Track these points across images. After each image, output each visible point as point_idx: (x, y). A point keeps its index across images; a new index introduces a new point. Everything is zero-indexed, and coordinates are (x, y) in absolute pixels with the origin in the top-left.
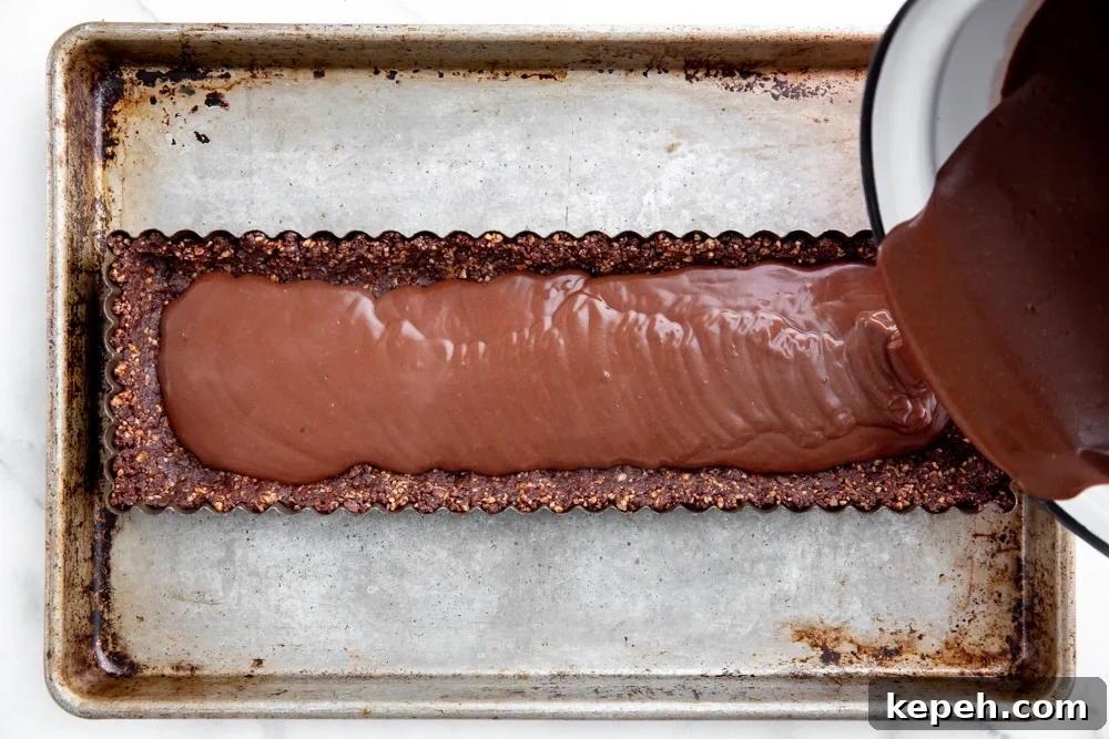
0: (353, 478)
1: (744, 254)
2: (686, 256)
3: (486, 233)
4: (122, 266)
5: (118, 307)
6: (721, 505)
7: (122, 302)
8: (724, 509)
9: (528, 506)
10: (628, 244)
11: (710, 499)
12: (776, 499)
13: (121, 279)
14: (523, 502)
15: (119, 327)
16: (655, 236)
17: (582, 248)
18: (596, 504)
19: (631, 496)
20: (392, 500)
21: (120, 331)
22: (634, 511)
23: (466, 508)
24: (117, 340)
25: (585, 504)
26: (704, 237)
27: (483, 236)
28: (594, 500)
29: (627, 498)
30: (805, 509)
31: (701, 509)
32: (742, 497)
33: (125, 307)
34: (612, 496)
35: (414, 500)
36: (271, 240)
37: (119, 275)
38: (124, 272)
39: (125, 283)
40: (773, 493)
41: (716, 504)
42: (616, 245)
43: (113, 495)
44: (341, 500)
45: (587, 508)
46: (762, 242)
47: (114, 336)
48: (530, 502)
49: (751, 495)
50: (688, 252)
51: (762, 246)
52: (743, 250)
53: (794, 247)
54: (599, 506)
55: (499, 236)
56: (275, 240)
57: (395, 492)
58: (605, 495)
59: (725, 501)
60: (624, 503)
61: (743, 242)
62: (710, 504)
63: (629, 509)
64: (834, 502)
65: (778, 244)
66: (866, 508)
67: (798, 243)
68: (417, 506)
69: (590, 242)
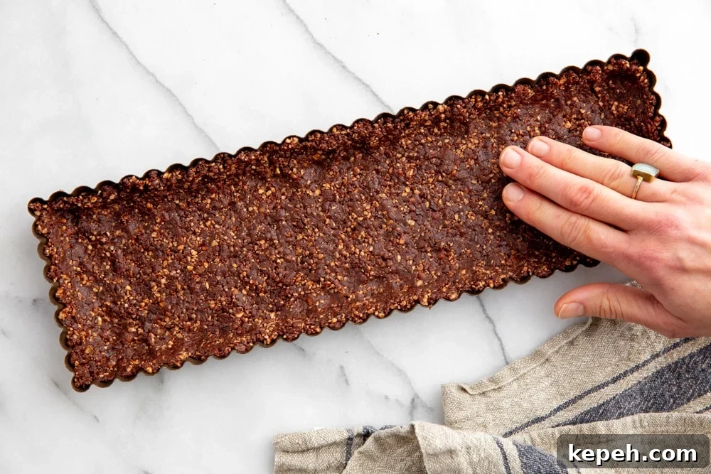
0: (237, 329)
1: (465, 110)
2: (426, 121)
3: (286, 139)
4: (43, 222)
5: (47, 251)
6: (492, 285)
7: (49, 247)
8: (495, 288)
9: (360, 318)
10: (385, 123)
11: (484, 283)
12: (528, 272)
13: (45, 231)
14: (357, 316)
15: (52, 264)
16: (402, 112)
17: (354, 133)
18: (406, 305)
19: (429, 294)
20: (267, 337)
21: (53, 267)
22: (434, 304)
23: (318, 330)
24: (52, 274)
25: (399, 308)
26: (435, 104)
27: (284, 141)
28: (404, 303)
29: (426, 296)
30: (550, 274)
31: (480, 292)
32: (504, 276)
33: (52, 250)
34: (415, 297)
35: (281, 333)
36: (140, 179)
37: (43, 229)
38: (46, 226)
39: (49, 233)
40: (525, 269)
41: (488, 286)
42: (376, 125)
43: (76, 380)
44: (232, 345)
45: (401, 310)
46: (475, 98)
47: (50, 271)
48: (361, 315)
49: (511, 274)
50: (427, 118)
51: (476, 101)
52: (465, 107)
53: (498, 97)
54: (409, 307)
55: (295, 139)
56: (143, 179)
57: (267, 331)
58: (411, 298)
59: (494, 282)
60: (425, 300)
61: (463, 102)
62: (484, 287)
63: (429, 303)
64: (568, 263)
65: (487, 97)
67: (500, 93)
68: (285, 337)
69: (358, 127)
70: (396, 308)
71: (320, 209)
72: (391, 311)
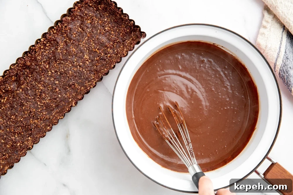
0: (20, 149)
1: (51, 36)
6: (92, 87)
8: (94, 87)
9: (57, 122)
10: (27, 55)
11: (89, 88)
12: (102, 76)
14: (55, 122)
16: (30, 48)
17: (19, 64)
18: (69, 109)
19: (74, 102)
20: (30, 146)
22: (77, 104)
23: (45, 134)
25: (67, 112)
26: (39, 40)
28: (67, 109)
29: (73, 103)
30: (108, 72)
31: (89, 91)
32: (95, 82)
34: (70, 105)
35: (34, 142)
40: (100, 75)
41: (91, 88)
42: (25, 57)
44: (20, 156)
45: (68, 112)
46: (52, 30)
48: (56, 121)
49: (97, 80)
50: (40, 46)
51: (53, 31)
53: (59, 26)
54: (70, 109)
57: (30, 144)
58: (69, 106)
59: (92, 85)
60: (73, 104)
61: (48, 34)
62: (90, 89)
63: (76, 104)
64: (113, 66)
65: (55, 28)
66: (120, 61)
67: (59, 24)
68: (35, 143)
69: (19, 62)
70: (66, 112)
71: (25, 95)
72: (64, 114)
